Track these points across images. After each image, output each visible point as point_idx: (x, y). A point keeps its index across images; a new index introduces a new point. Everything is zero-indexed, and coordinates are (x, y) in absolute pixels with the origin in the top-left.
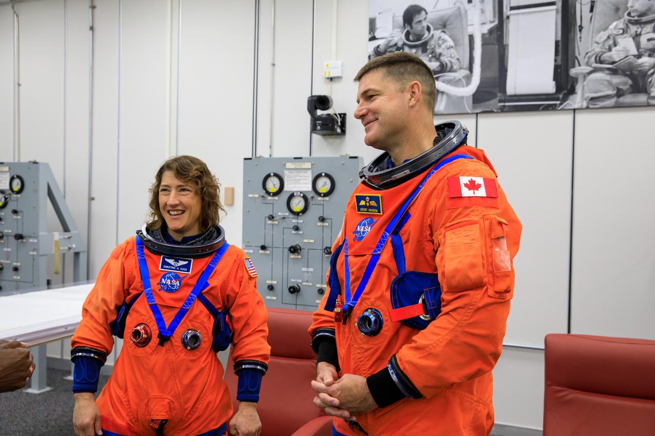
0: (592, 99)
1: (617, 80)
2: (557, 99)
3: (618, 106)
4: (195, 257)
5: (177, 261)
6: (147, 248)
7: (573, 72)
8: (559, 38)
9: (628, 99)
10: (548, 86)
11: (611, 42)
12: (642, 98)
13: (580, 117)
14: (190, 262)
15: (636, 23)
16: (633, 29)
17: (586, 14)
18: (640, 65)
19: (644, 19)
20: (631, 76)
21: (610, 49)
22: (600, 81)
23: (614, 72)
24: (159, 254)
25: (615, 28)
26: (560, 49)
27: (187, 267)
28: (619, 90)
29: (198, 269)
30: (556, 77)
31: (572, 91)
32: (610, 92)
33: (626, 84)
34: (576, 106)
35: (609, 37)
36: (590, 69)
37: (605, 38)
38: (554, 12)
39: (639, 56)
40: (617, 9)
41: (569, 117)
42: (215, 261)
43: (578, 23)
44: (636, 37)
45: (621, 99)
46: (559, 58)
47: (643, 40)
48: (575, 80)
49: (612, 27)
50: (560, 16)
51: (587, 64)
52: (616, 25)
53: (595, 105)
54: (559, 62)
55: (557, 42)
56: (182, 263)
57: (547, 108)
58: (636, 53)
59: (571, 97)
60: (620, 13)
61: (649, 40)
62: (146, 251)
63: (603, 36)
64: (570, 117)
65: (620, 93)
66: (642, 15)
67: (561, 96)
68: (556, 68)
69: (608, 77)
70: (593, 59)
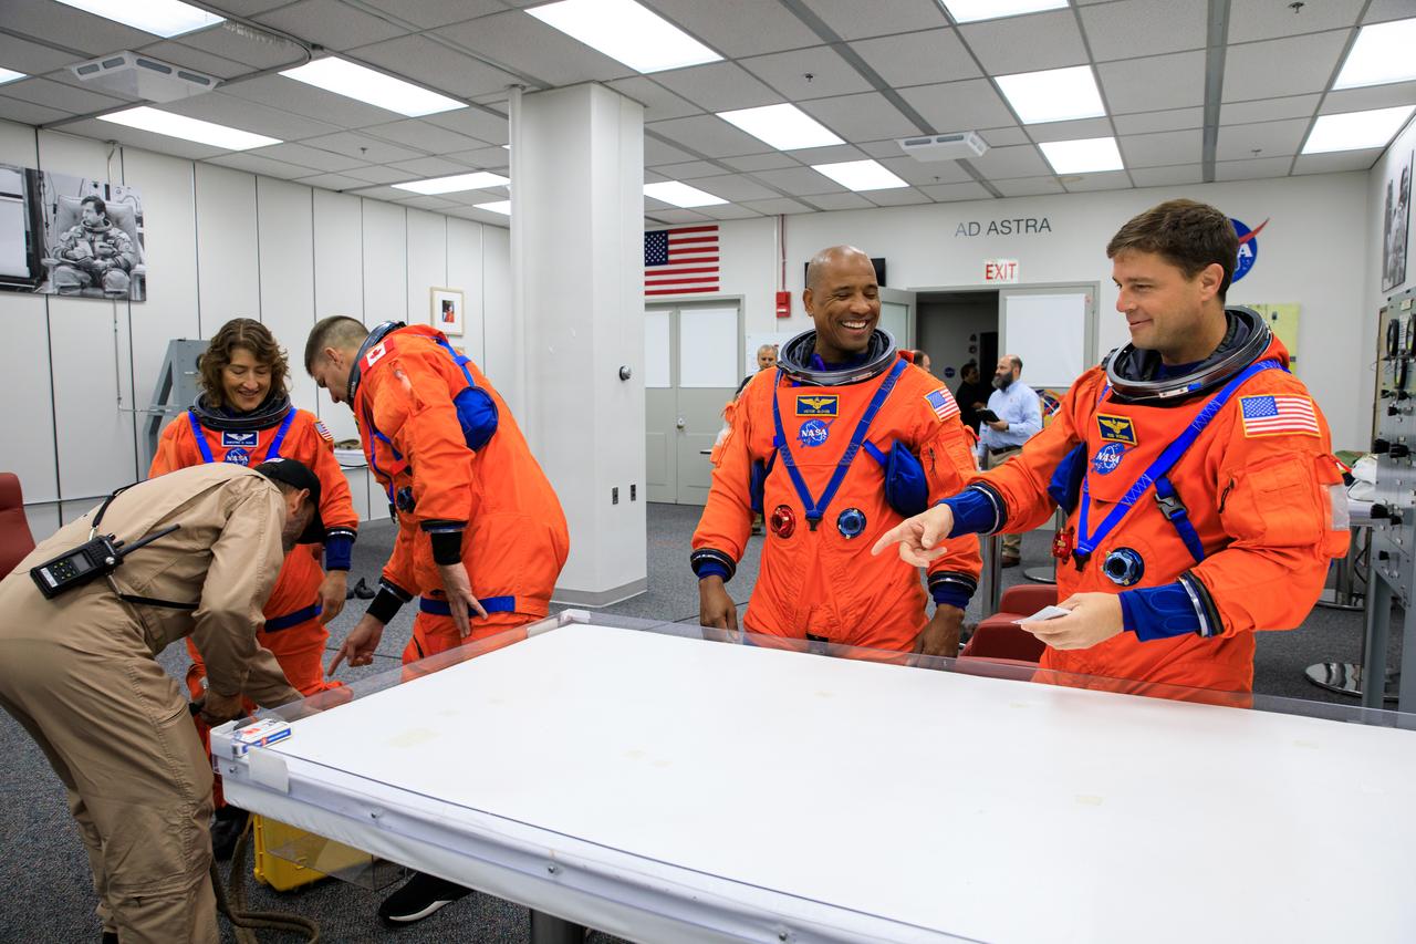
0: (62, 287)
1: (80, 274)
2: (32, 284)
3: (83, 296)
4: (260, 429)
5: (240, 435)
6: (205, 425)
7: (44, 261)
8: (29, 229)
9: (90, 291)
10: (22, 270)
11: (73, 242)
12: (100, 292)
13: (51, 300)
14: (255, 434)
15: (90, 231)
16: (89, 235)
17: (51, 215)
18: (96, 265)
19: (96, 229)
20: (90, 273)
21: (73, 249)
22: (68, 273)
23: (77, 267)
24: (220, 430)
25: (75, 231)
26: (31, 239)
27: (253, 440)
28: (82, 283)
29: (266, 440)
30: (29, 263)
31: (45, 278)
32: (76, 284)
33: (86, 278)
34: (49, 292)
35: (70, 238)
36: (57, 262)
37: (67, 238)
38: (22, 205)
39: (95, 258)
40: (75, 217)
41: (42, 301)
42: (283, 431)
43: (45, 220)
44: (92, 242)
45: (85, 291)
46: (31, 247)
47: (97, 245)
48: (45, 270)
49: (73, 229)
50: (27, 209)
51: (55, 257)
52: (75, 230)
53: (63, 291)
54: (31, 251)
55: (27, 232)
56: (246, 436)
57: (24, 290)
58: (92, 254)
59: (45, 283)
60: (78, 220)
61: (101, 247)
62: (204, 429)
63: (65, 236)
64: (44, 300)
65: (83, 286)
66: (94, 226)
67: (35, 281)
68: (28, 256)
69: (73, 271)
70: (59, 254)
